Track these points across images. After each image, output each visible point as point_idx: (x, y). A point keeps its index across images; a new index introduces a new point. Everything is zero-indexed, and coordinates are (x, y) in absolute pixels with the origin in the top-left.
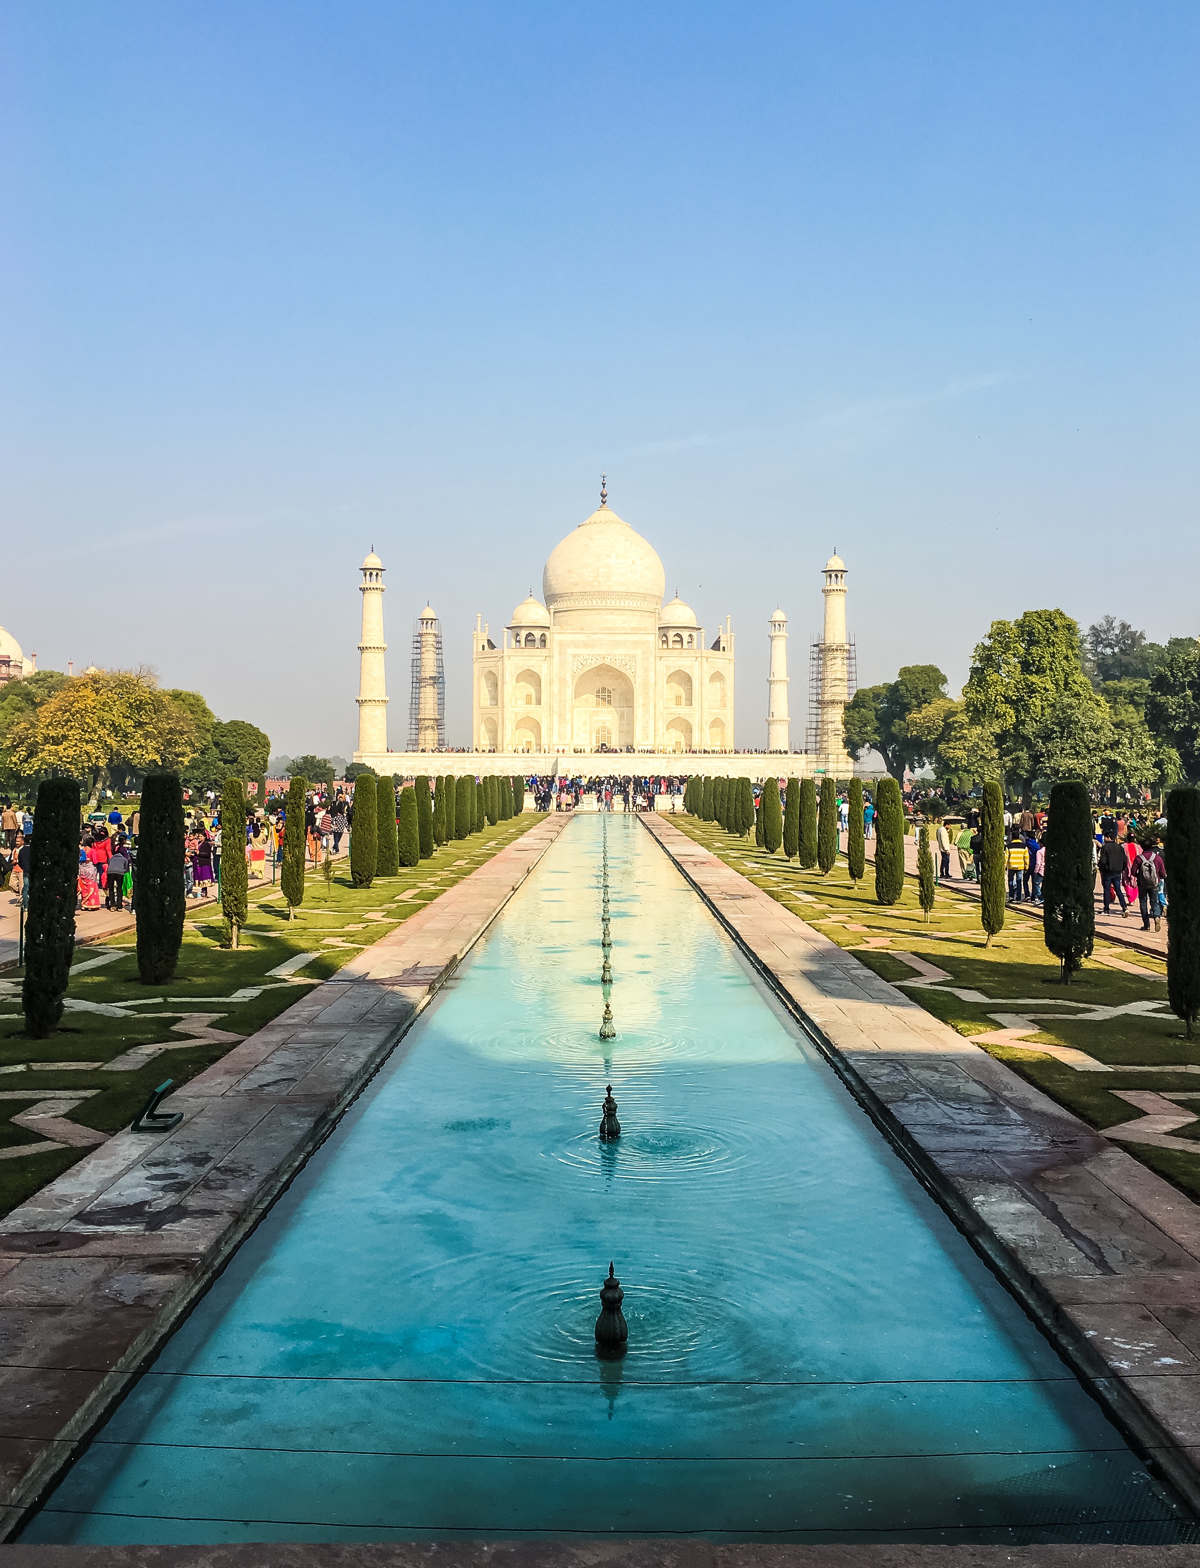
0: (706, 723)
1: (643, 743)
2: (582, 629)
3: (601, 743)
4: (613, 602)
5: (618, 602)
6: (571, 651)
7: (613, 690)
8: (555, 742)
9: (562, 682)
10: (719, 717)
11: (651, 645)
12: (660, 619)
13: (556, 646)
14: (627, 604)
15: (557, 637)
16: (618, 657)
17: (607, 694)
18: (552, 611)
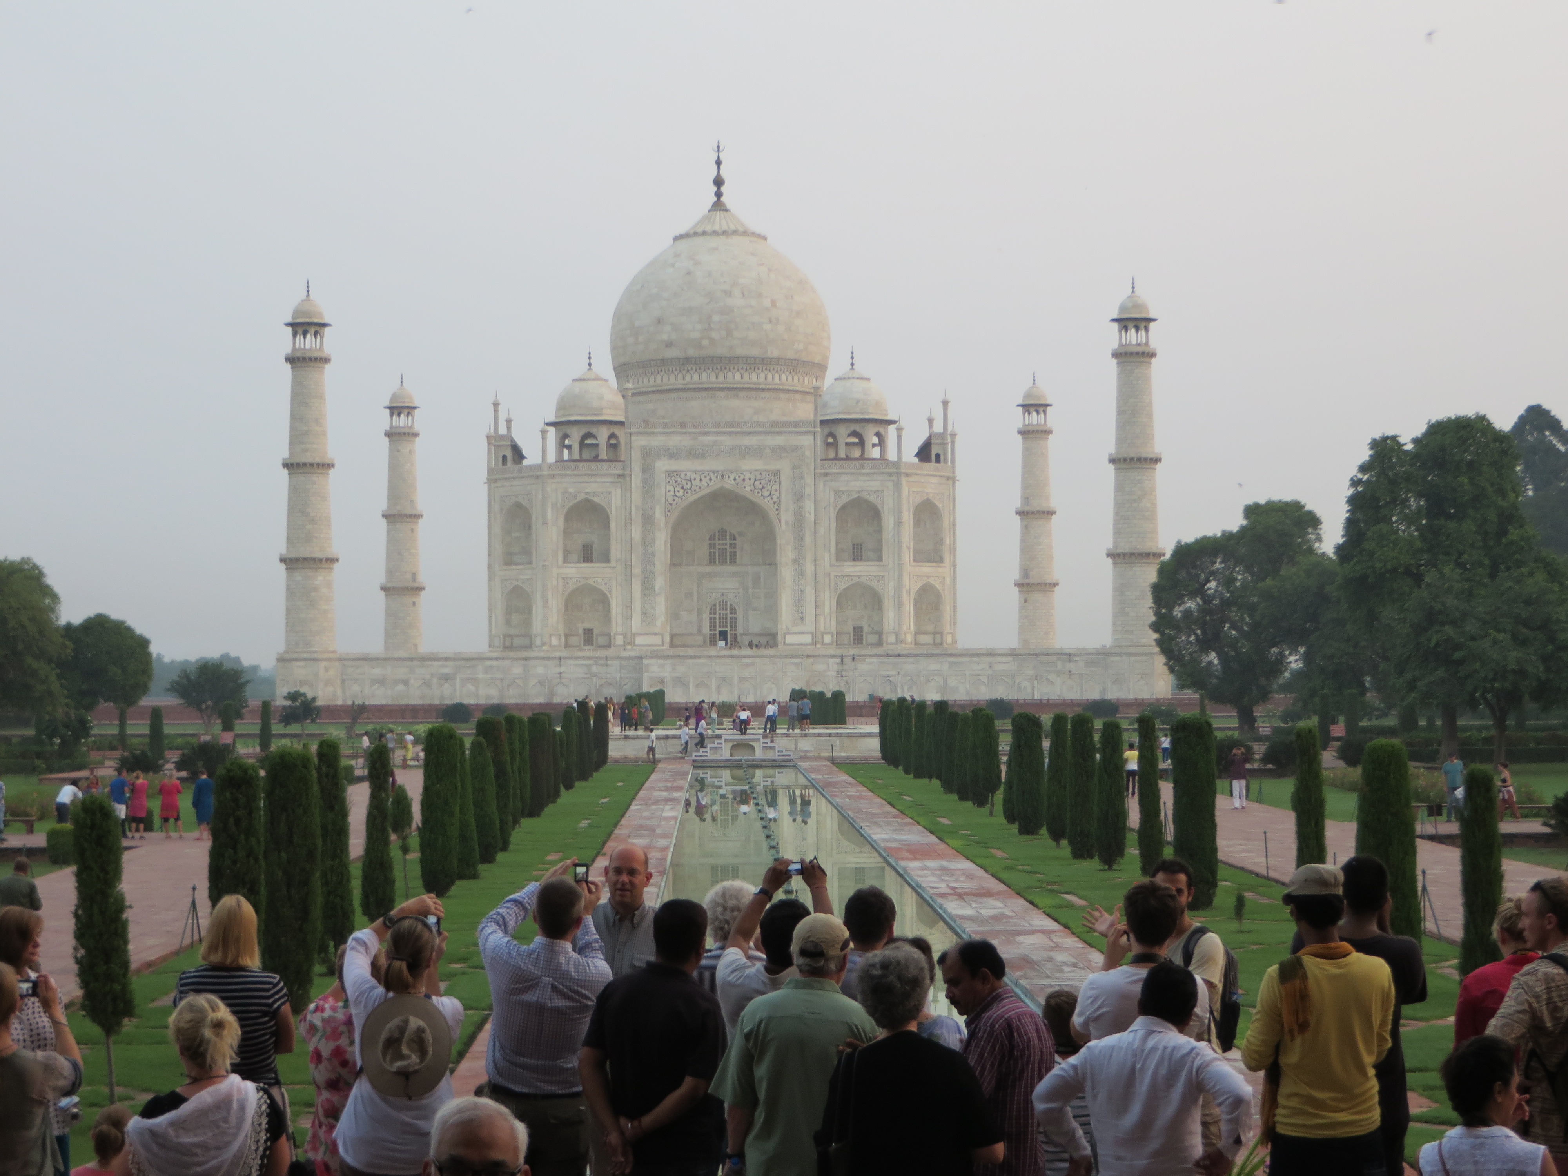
0: (909, 592)
1: (795, 629)
2: (683, 425)
3: (718, 629)
4: (738, 376)
5: (746, 375)
6: (662, 465)
7: (741, 534)
8: (634, 631)
9: (648, 521)
10: (931, 580)
11: (808, 453)
12: (825, 405)
13: (635, 455)
14: (762, 379)
15: (639, 442)
16: (747, 476)
17: (728, 541)
18: (630, 393)
